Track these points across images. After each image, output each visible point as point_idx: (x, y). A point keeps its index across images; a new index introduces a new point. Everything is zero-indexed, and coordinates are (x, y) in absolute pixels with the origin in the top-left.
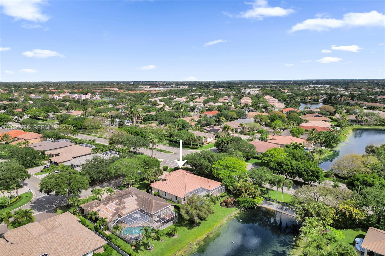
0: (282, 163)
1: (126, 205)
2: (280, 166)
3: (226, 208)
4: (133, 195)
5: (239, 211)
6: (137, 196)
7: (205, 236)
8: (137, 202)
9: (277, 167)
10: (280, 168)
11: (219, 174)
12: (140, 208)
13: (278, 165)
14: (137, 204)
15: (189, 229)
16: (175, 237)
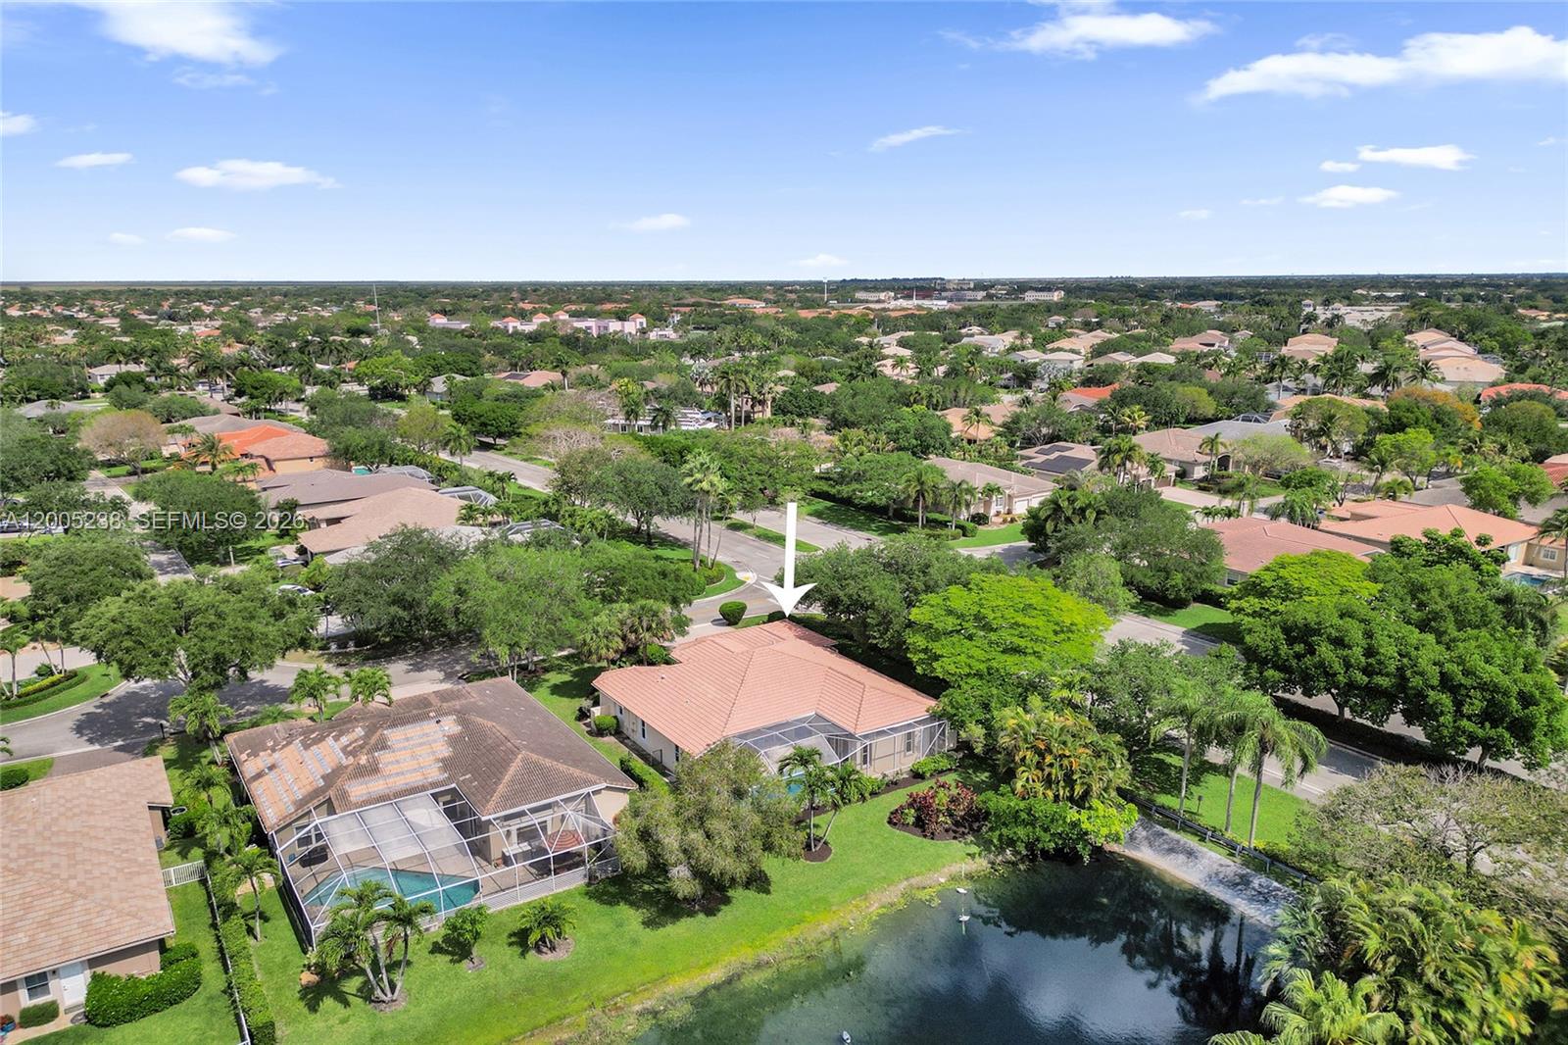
0: (1317, 632)
1: (384, 757)
2: (1299, 648)
3: (916, 840)
4: (446, 714)
5: (982, 864)
6: (462, 720)
7: (716, 975)
8: (445, 751)
9: (1284, 649)
10: (1298, 656)
11: (937, 658)
12: (450, 780)
13: (1291, 641)
14: (443, 760)
15: (647, 923)
16: (549, 957)
